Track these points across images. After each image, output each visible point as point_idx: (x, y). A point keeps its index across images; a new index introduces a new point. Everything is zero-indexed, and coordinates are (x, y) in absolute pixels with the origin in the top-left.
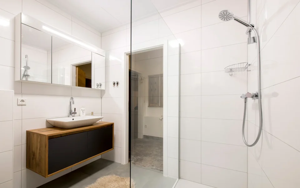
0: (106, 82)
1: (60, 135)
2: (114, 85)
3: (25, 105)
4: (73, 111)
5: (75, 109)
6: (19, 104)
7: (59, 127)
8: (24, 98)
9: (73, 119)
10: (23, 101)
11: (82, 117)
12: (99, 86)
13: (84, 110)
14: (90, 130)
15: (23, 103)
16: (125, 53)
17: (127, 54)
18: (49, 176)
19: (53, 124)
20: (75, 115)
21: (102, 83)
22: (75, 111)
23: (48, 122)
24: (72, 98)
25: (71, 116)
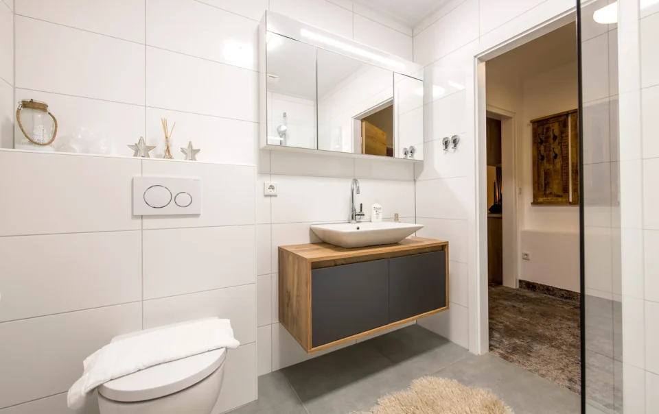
0: (427, 142)
1: (334, 260)
2: (446, 147)
3: (276, 196)
4: (358, 211)
5: (361, 205)
6: (266, 193)
7: (332, 243)
8: (275, 181)
9: (358, 228)
10: (272, 187)
11: (375, 224)
12: (410, 154)
13: (380, 208)
14: (394, 256)
15: (273, 192)
16: (475, 57)
17: (481, 60)
18: (313, 351)
19: (321, 236)
20: (361, 220)
21: (416, 147)
22: (361, 210)
23: (312, 232)
24: (355, 181)
25: (354, 221)
